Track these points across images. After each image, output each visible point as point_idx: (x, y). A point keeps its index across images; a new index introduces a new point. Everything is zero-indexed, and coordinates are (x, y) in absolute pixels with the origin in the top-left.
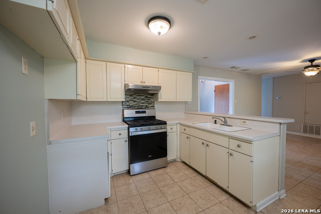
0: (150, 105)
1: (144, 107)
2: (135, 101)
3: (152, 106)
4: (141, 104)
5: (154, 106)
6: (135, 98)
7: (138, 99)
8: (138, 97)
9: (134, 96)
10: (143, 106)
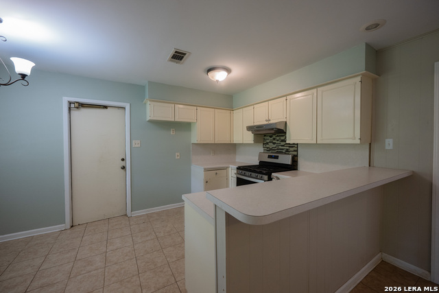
0: (292, 149)
1: (284, 151)
2: (274, 143)
3: (294, 151)
4: (281, 147)
5: (297, 151)
6: (274, 139)
7: (278, 140)
8: (278, 138)
9: (274, 137)
10: (283, 149)
